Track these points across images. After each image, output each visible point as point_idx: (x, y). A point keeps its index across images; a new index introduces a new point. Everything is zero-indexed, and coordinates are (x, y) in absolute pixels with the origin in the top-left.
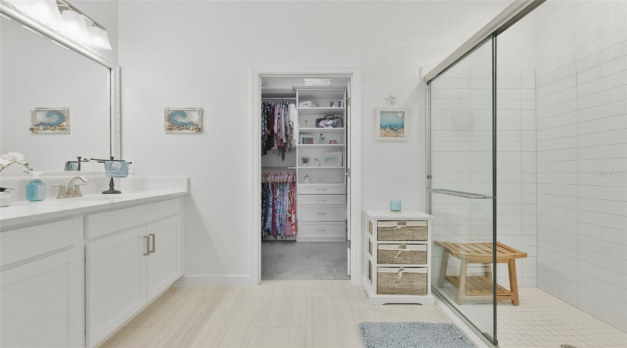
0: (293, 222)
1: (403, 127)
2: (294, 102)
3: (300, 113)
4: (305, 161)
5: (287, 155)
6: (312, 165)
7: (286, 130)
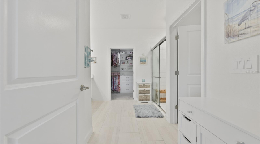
0: (119, 87)
1: (146, 61)
2: (119, 52)
3: (121, 55)
4: (123, 69)
5: (117, 68)
6: (125, 71)
7: (117, 60)
